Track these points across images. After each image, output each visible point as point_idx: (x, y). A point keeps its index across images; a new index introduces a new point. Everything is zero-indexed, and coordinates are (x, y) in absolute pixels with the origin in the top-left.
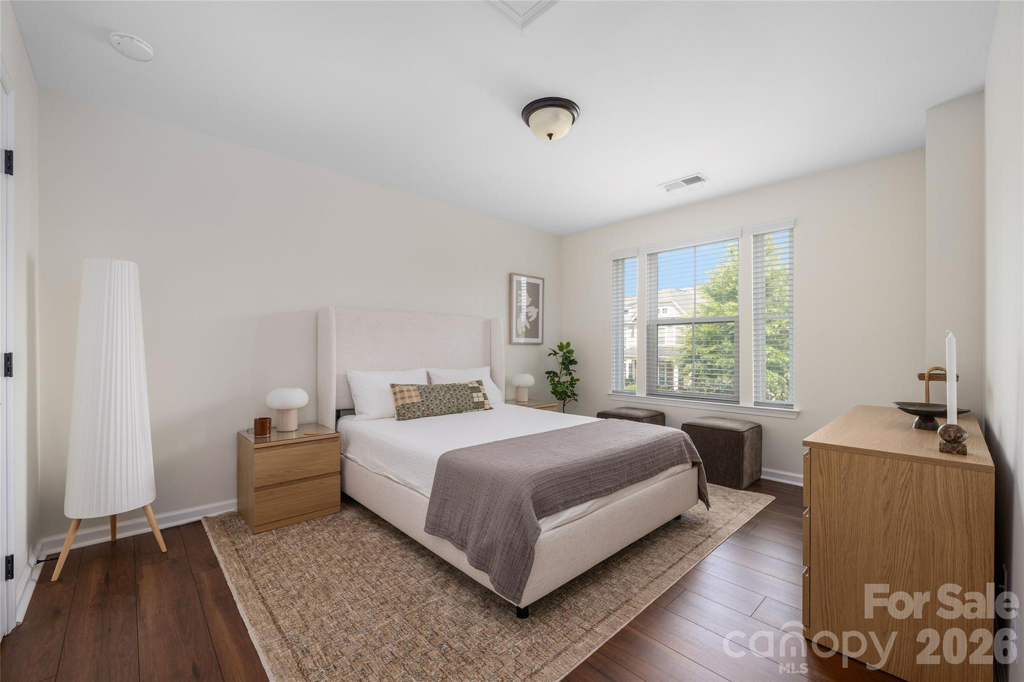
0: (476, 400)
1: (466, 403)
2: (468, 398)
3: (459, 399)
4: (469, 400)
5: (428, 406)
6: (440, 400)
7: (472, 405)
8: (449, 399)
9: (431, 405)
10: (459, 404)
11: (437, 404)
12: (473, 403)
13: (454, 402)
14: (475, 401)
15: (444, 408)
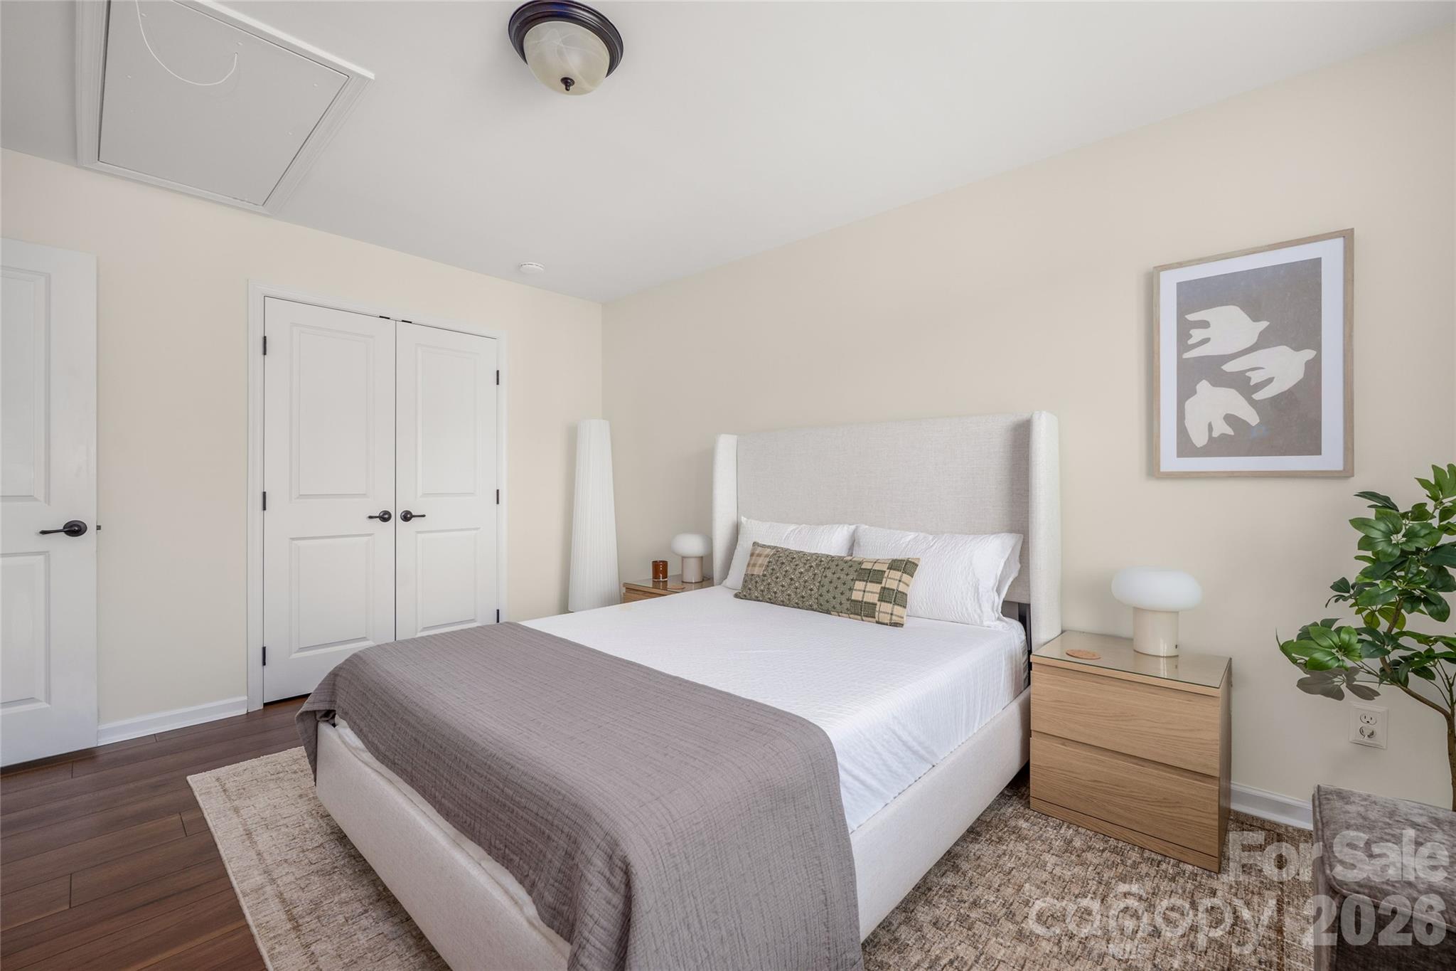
0: (856, 596)
1: (834, 598)
2: (842, 588)
3: (822, 586)
4: (842, 594)
5: (769, 584)
6: (792, 579)
7: (847, 605)
8: (806, 582)
9: (773, 585)
10: (821, 595)
11: (783, 586)
12: (848, 600)
13: (811, 590)
14: (853, 598)
15: (793, 596)
